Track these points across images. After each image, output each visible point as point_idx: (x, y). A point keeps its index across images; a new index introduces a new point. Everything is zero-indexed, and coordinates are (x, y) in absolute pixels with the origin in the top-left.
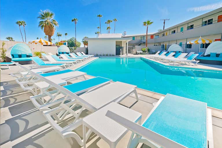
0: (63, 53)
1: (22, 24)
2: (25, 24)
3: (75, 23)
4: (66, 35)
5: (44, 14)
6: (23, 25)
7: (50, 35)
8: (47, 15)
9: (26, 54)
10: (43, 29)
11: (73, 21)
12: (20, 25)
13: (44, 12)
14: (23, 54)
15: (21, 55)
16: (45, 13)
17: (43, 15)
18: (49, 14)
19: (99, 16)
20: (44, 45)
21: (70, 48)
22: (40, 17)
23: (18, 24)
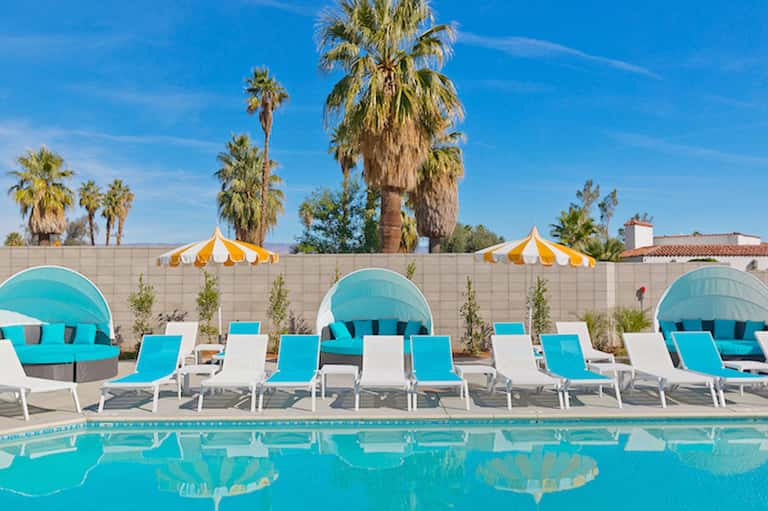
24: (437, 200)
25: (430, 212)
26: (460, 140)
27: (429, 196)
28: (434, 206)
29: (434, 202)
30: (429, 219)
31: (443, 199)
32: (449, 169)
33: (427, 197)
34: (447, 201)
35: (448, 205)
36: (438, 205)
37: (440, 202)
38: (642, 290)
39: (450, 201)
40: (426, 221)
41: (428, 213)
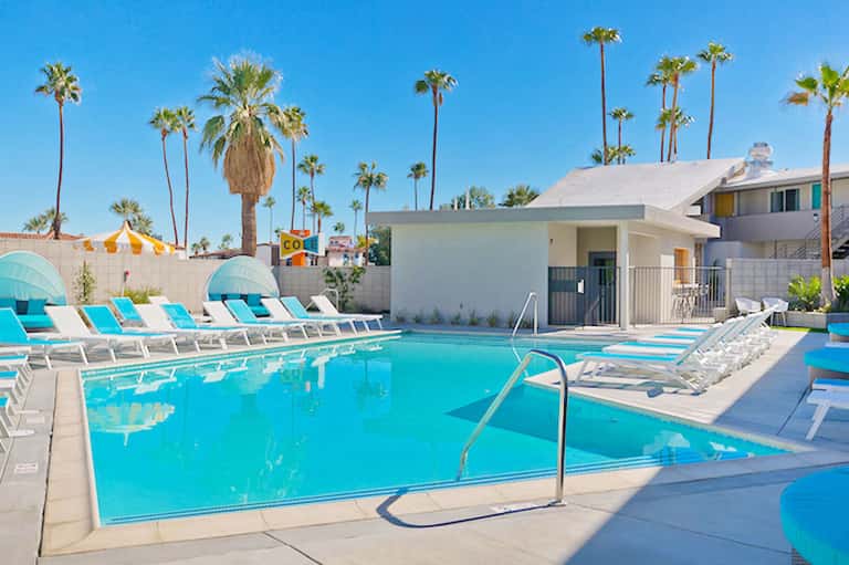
1: (174, 124)
2: (191, 126)
3: (437, 100)
4: (417, 177)
5: (227, 76)
6: (179, 130)
7: (249, 190)
8: (240, 80)
11: (421, 86)
12: (165, 133)
13: (232, 66)
14: (34, 301)
15: (26, 303)
16: (235, 72)
17: (226, 81)
18: (252, 77)
19: (596, 37)
22: (210, 97)
23: (157, 127)
38: (127, 273)
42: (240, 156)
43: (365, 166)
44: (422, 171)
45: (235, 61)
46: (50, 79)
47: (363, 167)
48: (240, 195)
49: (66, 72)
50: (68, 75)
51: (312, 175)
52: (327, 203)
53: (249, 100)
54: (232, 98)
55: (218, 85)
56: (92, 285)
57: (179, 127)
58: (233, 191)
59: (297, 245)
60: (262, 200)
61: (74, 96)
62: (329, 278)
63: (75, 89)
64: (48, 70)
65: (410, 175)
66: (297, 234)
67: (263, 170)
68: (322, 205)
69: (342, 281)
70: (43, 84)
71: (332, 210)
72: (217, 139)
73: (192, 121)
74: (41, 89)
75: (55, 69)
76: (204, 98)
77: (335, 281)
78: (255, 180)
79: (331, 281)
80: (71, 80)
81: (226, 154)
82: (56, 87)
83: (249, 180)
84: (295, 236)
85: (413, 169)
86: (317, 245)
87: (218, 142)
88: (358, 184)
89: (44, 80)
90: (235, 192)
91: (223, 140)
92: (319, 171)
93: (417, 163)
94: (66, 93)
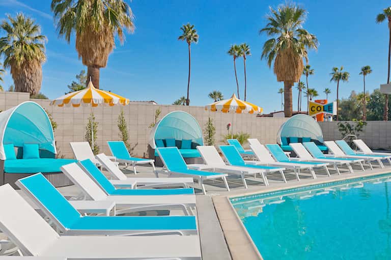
0: (300, 140)
1: (240, 52)
2: (248, 53)
4: (365, 74)
5: (277, 15)
6: (242, 55)
7: (288, 79)
8: (284, 18)
9: (190, 139)
10: (273, 62)
11: (380, 18)
12: (235, 57)
13: (279, 11)
14: (185, 140)
15: (181, 141)
16: (281, 13)
17: (275, 19)
18: (291, 15)
20: (259, 116)
21: (343, 122)
22: (266, 29)
23: (231, 54)
24: (31, 74)
25: (28, 80)
26: (46, 41)
27: (27, 71)
28: (30, 77)
29: (30, 74)
30: (26, 84)
31: (35, 74)
32: (40, 56)
33: (26, 72)
34: (37, 75)
35: (38, 78)
36: (32, 76)
37: (34, 75)
38: (229, 125)
39: (39, 75)
40: (24, 85)
41: (26, 81)
42: (284, 60)
43: (337, 69)
44: (368, 70)
45: (281, 7)
46: (185, 32)
47: (335, 69)
48: (283, 82)
49: (191, 28)
50: (193, 29)
51: (307, 75)
52: (315, 90)
53: (288, 28)
54: (279, 29)
55: (271, 22)
56: (213, 132)
57: (242, 53)
58: (280, 80)
59: (319, 109)
60: (296, 84)
61: (195, 40)
62: (342, 128)
63: (195, 36)
64: (184, 28)
65: (361, 73)
66: (319, 103)
67: (297, 67)
68: (312, 91)
69: (351, 130)
70: (181, 35)
71: (318, 93)
72: (270, 51)
73: (248, 50)
74: (181, 37)
75: (187, 27)
76: (263, 30)
77: (345, 130)
78: (292, 73)
79: (343, 130)
80: (193, 32)
81: (276, 60)
82: (187, 36)
83: (289, 73)
84: (319, 104)
85: (363, 70)
86: (332, 108)
87: (271, 53)
88: (332, 79)
89: (182, 33)
90: (281, 81)
91: (274, 52)
92: (311, 73)
93: (365, 66)
94: (192, 39)
